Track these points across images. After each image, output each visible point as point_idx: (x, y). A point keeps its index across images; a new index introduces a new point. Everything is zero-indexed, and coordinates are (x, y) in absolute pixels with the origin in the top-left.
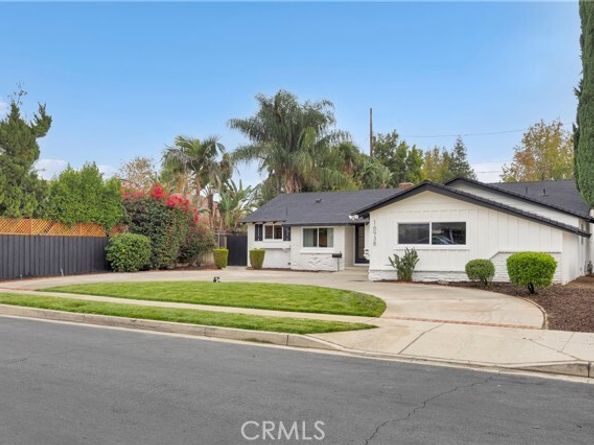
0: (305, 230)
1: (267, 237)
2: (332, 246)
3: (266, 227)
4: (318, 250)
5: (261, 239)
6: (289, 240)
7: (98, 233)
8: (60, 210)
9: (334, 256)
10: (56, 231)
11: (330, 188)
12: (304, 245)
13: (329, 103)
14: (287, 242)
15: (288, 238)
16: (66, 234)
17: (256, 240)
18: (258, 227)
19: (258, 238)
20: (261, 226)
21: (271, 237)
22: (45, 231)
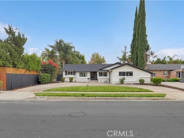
0: (80, 73)
1: (68, 74)
2: (87, 76)
3: (68, 72)
4: (83, 77)
5: (67, 75)
6: (75, 75)
7: (35, 73)
8: (29, 66)
9: (88, 79)
10: (27, 73)
11: (72, 63)
12: (80, 76)
13: (72, 43)
14: (74, 76)
15: (74, 75)
16: (29, 73)
17: (66, 75)
18: (66, 72)
19: (66, 74)
20: (67, 72)
21: (70, 74)
22: (25, 73)
